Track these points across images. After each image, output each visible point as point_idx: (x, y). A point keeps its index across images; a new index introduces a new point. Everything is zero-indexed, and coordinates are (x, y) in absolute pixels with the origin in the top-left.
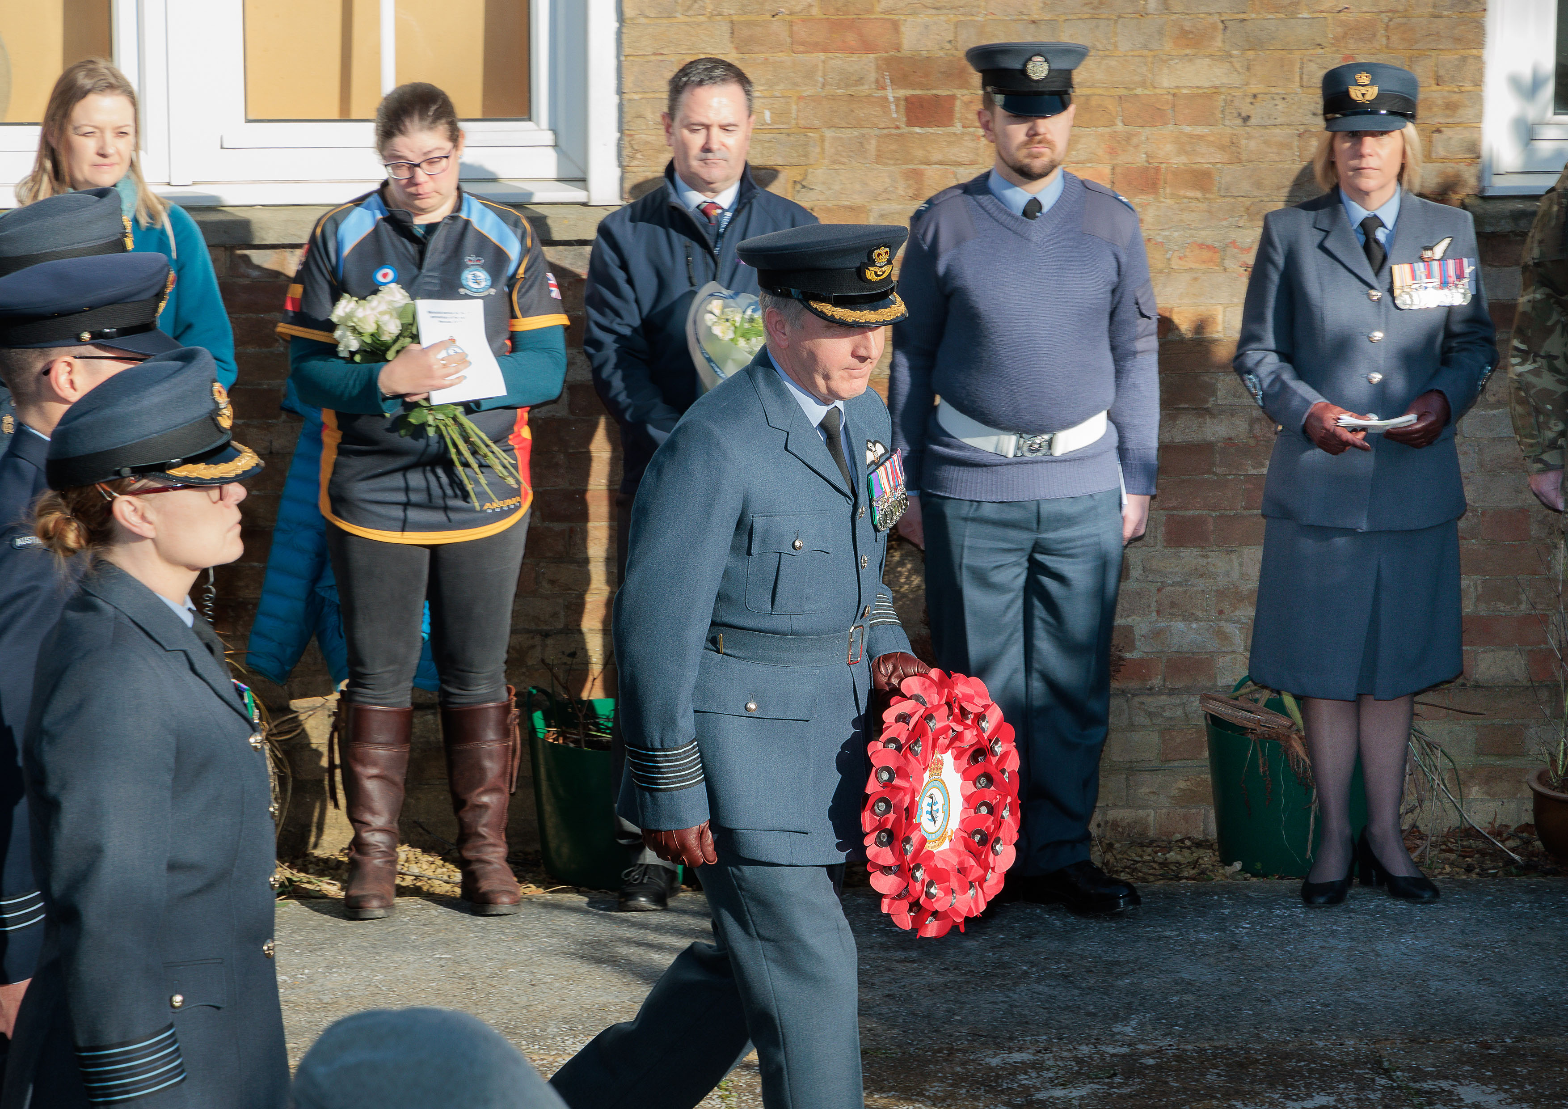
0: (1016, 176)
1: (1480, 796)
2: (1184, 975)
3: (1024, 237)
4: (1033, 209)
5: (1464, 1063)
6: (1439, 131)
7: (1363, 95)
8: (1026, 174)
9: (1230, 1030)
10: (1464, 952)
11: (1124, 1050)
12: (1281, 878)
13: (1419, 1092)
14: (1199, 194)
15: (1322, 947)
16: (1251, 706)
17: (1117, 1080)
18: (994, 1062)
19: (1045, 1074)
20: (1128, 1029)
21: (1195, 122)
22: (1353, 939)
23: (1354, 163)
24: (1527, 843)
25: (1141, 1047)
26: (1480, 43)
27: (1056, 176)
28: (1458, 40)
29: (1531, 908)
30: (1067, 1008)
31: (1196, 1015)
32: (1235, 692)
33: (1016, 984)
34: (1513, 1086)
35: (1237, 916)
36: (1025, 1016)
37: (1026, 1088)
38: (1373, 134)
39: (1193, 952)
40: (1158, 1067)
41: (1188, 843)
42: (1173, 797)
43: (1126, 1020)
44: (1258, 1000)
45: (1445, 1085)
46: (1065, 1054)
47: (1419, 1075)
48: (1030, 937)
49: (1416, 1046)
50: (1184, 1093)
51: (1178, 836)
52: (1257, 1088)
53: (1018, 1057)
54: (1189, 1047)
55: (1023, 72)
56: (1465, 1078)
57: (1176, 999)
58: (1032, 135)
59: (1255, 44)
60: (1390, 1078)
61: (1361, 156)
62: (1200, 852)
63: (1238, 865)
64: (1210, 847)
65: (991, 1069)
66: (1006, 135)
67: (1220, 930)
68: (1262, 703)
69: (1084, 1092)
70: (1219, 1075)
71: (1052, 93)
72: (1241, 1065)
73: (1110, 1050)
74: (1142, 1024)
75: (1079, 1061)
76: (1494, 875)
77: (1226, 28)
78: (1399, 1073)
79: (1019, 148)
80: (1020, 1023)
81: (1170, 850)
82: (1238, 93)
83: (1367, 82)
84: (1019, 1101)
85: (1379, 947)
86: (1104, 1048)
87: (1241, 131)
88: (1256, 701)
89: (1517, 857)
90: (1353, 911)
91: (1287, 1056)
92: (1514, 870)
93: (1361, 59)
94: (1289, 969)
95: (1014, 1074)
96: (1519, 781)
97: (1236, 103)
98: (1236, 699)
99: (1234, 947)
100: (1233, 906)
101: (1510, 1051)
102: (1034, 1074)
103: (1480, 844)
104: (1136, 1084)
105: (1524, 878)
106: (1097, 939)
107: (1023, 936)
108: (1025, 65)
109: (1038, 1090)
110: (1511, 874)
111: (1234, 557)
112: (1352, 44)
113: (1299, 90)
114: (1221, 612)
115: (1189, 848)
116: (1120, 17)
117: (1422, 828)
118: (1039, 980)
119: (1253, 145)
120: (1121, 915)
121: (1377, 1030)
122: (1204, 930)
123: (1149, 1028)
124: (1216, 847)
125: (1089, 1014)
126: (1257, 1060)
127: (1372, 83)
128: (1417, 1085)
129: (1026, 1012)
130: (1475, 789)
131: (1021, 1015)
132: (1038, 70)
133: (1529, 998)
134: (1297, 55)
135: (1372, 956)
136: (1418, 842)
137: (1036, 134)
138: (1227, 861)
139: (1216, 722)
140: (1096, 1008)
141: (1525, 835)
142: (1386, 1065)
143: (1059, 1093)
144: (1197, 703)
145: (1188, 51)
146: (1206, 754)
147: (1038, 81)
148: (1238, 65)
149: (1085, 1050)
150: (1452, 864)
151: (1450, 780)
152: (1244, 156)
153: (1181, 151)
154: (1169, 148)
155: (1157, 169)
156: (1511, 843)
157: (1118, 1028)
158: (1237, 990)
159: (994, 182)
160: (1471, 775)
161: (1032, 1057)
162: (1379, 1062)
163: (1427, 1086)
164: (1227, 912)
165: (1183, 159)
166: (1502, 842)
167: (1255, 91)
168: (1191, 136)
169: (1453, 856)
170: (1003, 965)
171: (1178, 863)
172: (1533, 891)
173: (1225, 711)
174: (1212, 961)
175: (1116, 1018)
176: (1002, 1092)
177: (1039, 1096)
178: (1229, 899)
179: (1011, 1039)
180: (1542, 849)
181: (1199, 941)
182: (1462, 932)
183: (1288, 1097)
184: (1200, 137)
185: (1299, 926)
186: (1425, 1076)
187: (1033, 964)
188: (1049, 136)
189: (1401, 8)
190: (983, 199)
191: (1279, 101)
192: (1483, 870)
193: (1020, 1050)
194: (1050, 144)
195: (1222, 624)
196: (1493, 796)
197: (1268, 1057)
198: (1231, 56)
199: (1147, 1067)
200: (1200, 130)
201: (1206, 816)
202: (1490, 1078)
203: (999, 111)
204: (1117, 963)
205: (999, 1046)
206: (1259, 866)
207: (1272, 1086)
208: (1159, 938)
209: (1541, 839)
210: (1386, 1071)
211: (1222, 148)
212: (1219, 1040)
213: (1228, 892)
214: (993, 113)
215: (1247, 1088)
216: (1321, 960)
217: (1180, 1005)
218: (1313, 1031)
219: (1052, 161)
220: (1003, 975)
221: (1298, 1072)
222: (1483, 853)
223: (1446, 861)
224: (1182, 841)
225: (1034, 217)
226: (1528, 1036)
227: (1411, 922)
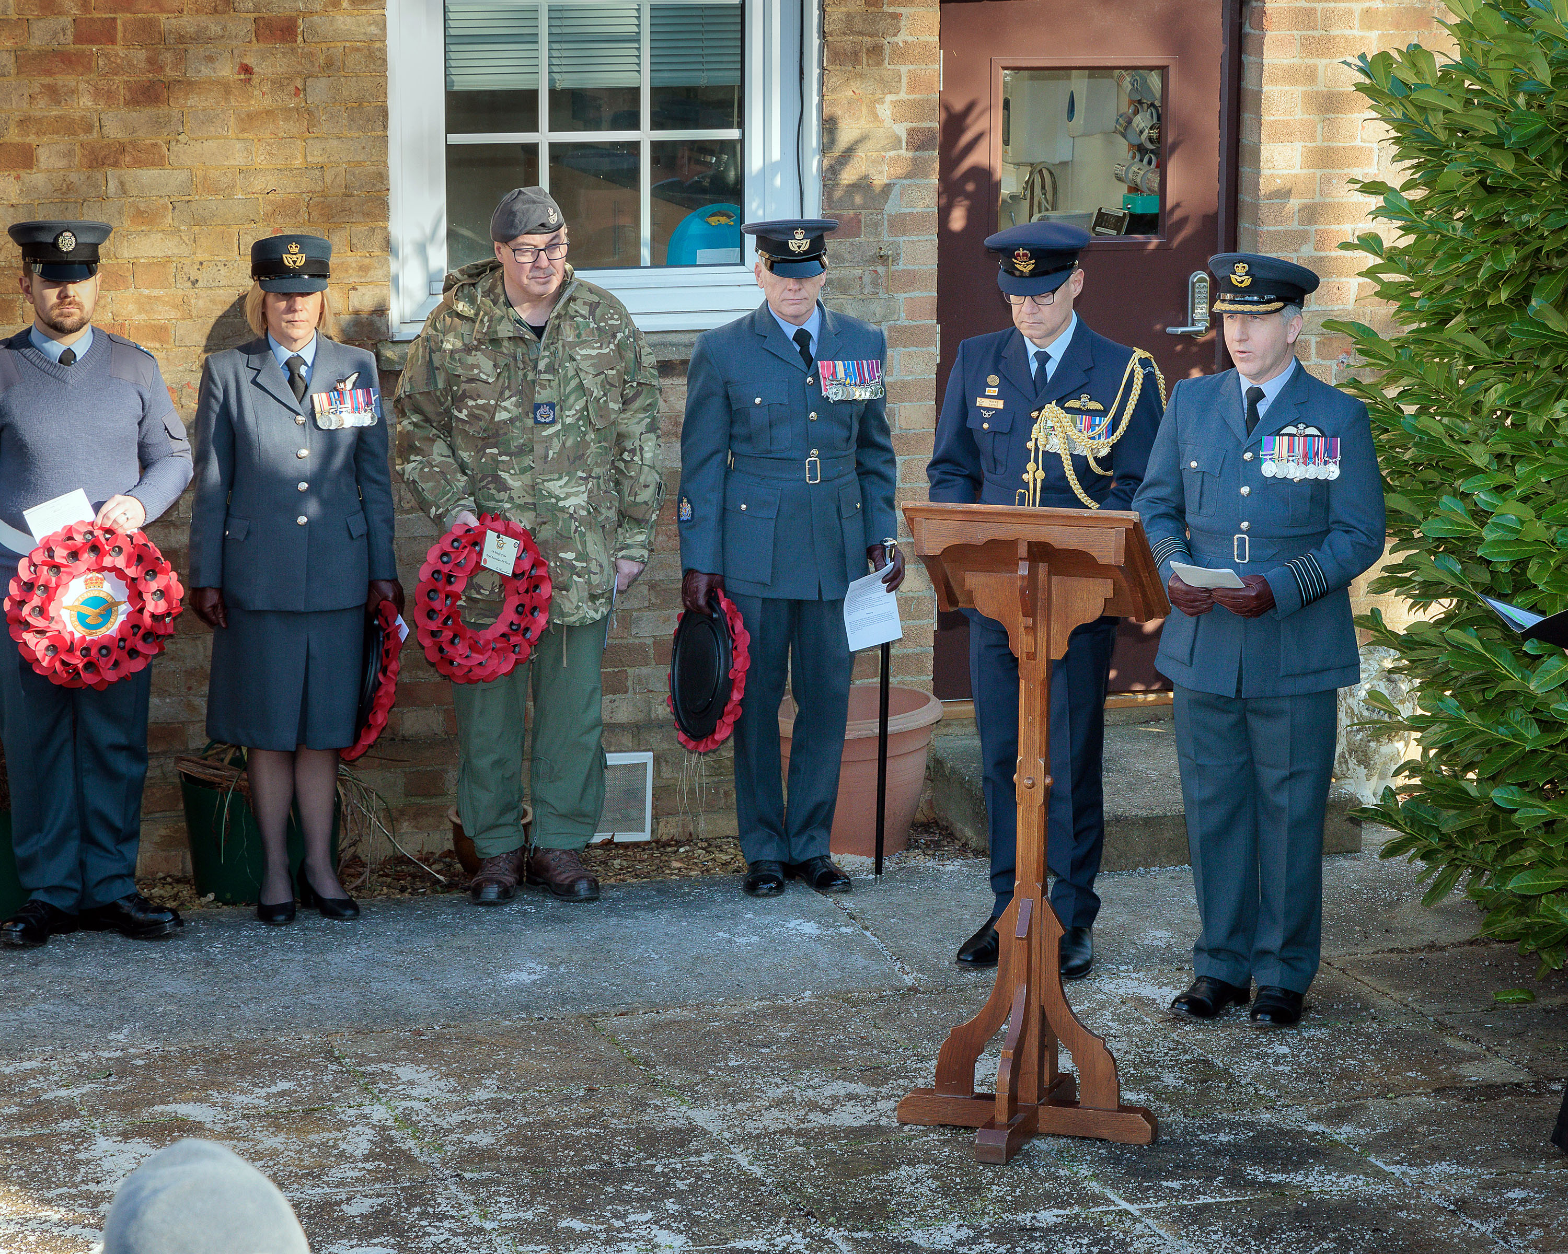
0: (52, 332)
1: (409, 830)
2: (167, 989)
3: (62, 381)
4: (68, 358)
5: (401, 1048)
6: (354, 289)
7: (294, 262)
8: (59, 330)
9: (207, 1032)
10: (400, 957)
11: (119, 1054)
12: (248, 905)
13: (363, 1074)
14: (158, 345)
15: (282, 960)
16: (217, 764)
17: (112, 1079)
18: (7, 1071)
19: (51, 1077)
20: (121, 1037)
21: (151, 286)
22: (307, 952)
23: (289, 317)
24: (450, 865)
25: (132, 1050)
26: (386, 218)
27: (86, 331)
28: (367, 215)
29: (453, 919)
30: (69, 1021)
31: (178, 1022)
32: (203, 755)
33: (25, 1004)
34: (441, 1065)
35: (211, 938)
36: (34, 1031)
37: (35, 1090)
38: (303, 295)
39: (175, 969)
40: (147, 1067)
41: (169, 880)
42: (156, 843)
43: (119, 1029)
44: (230, 1006)
45: (385, 1067)
46: (67, 1060)
47: (364, 1060)
48: (36, 965)
49: (361, 1037)
50: (169, 1087)
51: (161, 875)
52: (230, 1079)
53: (27, 1065)
54: (173, 1049)
55: (55, 245)
56: (402, 1060)
57: (161, 1009)
58: (63, 297)
59: (200, 221)
60: (340, 1064)
61: (295, 311)
62: (180, 887)
63: (211, 896)
64: (188, 882)
65: (6, 1076)
66: (43, 298)
67: (196, 951)
68: (227, 760)
69: (85, 1089)
70: (198, 1070)
71: (81, 263)
72: (216, 1061)
73: (106, 1054)
74: (133, 1031)
75: (80, 1066)
76: (424, 894)
77: (174, 208)
78: (347, 1060)
79: (52, 308)
80: (29, 1037)
81: (155, 886)
82: (187, 262)
83: (297, 250)
84: (29, 1101)
85: (329, 957)
86: (100, 1053)
87: (192, 292)
88: (222, 760)
89: (441, 878)
90: (307, 928)
91: (254, 1052)
92: (439, 889)
93: (287, 232)
94: (255, 979)
95: (25, 1080)
96: (441, 816)
97: (185, 269)
98: (206, 759)
99: (208, 964)
100: (207, 930)
101: (438, 1037)
102: (42, 1079)
103: (411, 869)
104: (128, 1082)
105: (447, 895)
106: (93, 963)
107: (31, 965)
108: (56, 239)
109: (46, 1091)
110: (437, 892)
111: (198, 643)
112: (280, 219)
113: (238, 258)
114: (190, 688)
115: (170, 884)
116: (85, 200)
117: (363, 858)
118: (45, 1000)
119: (201, 303)
120: (168, 937)
121: (329, 1025)
122: (184, 951)
123: (139, 1034)
124: (193, 882)
125: (88, 1026)
126: (230, 1056)
127: (300, 252)
128: (362, 1069)
129: (35, 1027)
130: (406, 824)
131: (30, 1030)
132: (67, 243)
133: (453, 992)
134: (235, 230)
135: (324, 965)
136: (361, 870)
137: (67, 297)
138: (202, 893)
139: (189, 780)
140: (94, 1020)
141: (448, 860)
142: (337, 1053)
143: (63, 1093)
144: (172, 765)
145: (143, 228)
146: (182, 806)
147: (67, 253)
148: (186, 239)
149: (85, 1056)
150: (388, 887)
151: (384, 817)
152: (194, 313)
153: (141, 309)
154: (131, 307)
155: (122, 325)
156: (437, 867)
157: (112, 1036)
158: (212, 999)
159: (35, 337)
160: (402, 813)
161: (39, 1064)
162: (331, 1052)
163: (369, 1069)
164: (202, 935)
165: (144, 316)
166: (429, 866)
167: (201, 260)
168: (149, 297)
169: (389, 880)
170: (15, 989)
171: (162, 897)
172: (454, 905)
173: (196, 771)
174: (191, 976)
175: (111, 1028)
176: (15, 1095)
177: (45, 1097)
178: (204, 924)
179: (22, 1050)
180: (462, 870)
181: (179, 960)
182: (398, 942)
183: (255, 1085)
184: (157, 298)
185: (262, 943)
186: (370, 1061)
187: (39, 987)
188: (77, 299)
189: (318, 189)
190: (27, 351)
191: (222, 267)
192: (414, 890)
193: (30, 1059)
194: (80, 306)
195: (191, 697)
196: (420, 829)
197: (239, 1053)
198: (179, 231)
199: (137, 1067)
200: (156, 292)
201: (184, 857)
202: (422, 1059)
203: (36, 278)
204: (111, 982)
205: (13, 1057)
206: (228, 896)
207: (242, 1076)
208: (146, 960)
209: (461, 862)
210: (337, 1058)
211: (176, 307)
212: (197, 1041)
213: (204, 919)
214: (31, 280)
215: (221, 1079)
216: (282, 970)
217: (164, 1015)
218: (275, 1030)
219: (82, 319)
220: (14, 998)
221: (262, 1065)
222: (414, 876)
223: (383, 884)
224: (164, 878)
225: (69, 364)
226: (452, 1023)
227: (355, 936)
